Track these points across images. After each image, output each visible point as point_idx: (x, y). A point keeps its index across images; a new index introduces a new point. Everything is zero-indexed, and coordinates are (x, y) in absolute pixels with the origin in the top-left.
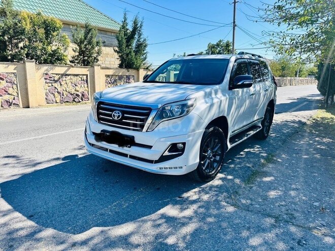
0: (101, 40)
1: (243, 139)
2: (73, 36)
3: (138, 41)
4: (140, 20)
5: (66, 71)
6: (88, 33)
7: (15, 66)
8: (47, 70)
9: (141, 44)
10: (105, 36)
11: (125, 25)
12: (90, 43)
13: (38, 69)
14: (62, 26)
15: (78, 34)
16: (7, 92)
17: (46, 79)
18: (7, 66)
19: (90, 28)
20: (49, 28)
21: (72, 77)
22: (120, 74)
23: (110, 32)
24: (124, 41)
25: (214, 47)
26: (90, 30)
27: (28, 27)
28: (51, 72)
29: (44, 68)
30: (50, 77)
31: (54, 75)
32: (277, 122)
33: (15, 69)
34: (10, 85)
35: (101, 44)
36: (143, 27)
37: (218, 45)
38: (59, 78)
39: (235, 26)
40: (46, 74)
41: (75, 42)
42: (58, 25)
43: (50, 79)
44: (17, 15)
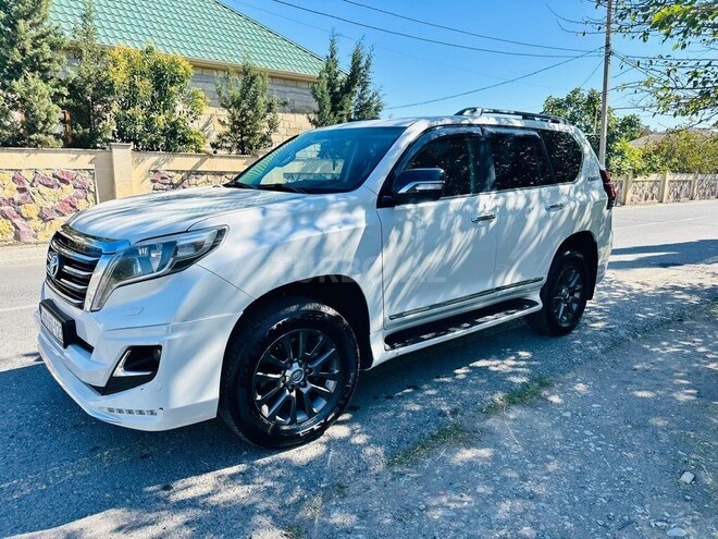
0: (276, 98)
1: (450, 336)
2: (219, 93)
3: (361, 98)
4: (365, 52)
5: (197, 165)
6: (249, 85)
7: (93, 157)
8: (156, 163)
9: (368, 105)
10: (294, 89)
11: (331, 65)
12: (253, 105)
13: (137, 162)
14: (192, 72)
15: (229, 87)
16: (74, 207)
17: (153, 181)
18: (75, 156)
19: (253, 73)
20: (163, 79)
21: (210, 177)
22: (318, 171)
23: (304, 81)
24: (328, 99)
25: (559, 106)
26: (253, 78)
27: (119, 78)
28: (165, 167)
29: (151, 159)
30: (162, 178)
31: (171, 174)
32: (646, 289)
33: (91, 162)
34: (80, 192)
35: (276, 107)
36: (371, 68)
37: (569, 101)
38: (183, 180)
39: (609, 54)
40: (155, 171)
41: (223, 105)
42: (181, 71)
43: (164, 181)
44: (103, 54)
